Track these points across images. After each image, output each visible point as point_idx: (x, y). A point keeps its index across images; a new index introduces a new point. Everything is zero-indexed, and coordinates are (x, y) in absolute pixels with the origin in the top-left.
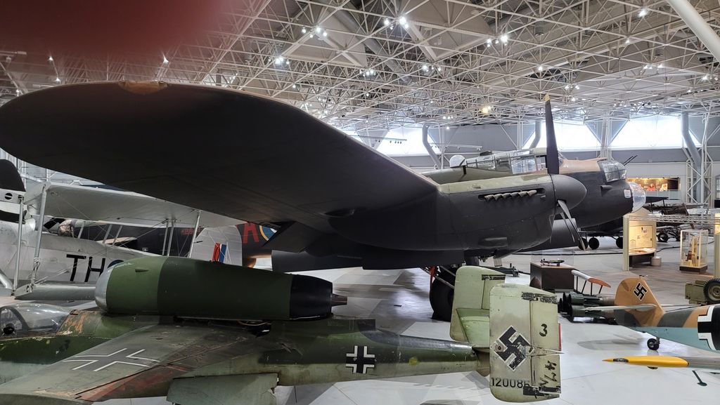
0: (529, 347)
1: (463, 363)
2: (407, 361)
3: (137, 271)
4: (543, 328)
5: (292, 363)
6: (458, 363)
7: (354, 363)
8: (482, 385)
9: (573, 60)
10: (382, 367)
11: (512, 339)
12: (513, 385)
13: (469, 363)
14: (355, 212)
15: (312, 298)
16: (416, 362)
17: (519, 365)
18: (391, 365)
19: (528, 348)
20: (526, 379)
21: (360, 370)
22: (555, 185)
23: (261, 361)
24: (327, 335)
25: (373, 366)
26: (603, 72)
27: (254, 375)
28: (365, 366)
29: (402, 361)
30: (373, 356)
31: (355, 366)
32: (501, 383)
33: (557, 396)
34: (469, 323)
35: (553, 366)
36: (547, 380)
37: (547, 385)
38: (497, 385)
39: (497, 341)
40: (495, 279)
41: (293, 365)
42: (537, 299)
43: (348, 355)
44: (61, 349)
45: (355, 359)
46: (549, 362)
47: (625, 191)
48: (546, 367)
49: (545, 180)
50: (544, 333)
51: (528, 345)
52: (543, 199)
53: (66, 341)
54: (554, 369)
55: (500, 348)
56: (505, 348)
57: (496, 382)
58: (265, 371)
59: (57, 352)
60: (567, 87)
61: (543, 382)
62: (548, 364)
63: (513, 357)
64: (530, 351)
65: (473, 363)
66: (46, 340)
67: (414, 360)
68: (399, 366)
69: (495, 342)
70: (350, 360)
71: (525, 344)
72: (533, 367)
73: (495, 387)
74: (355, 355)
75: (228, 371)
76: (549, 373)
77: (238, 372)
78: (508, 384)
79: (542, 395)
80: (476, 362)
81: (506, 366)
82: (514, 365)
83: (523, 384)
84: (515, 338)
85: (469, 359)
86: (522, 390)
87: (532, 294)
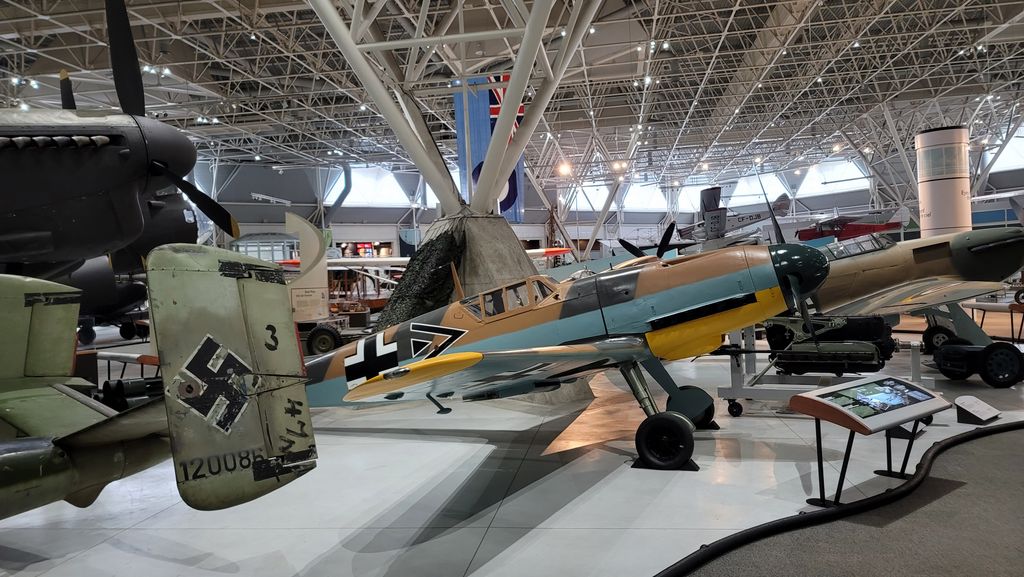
0: (252, 377)
1: (34, 483)
6: (21, 487)
11: (215, 365)
13: (51, 481)
17: (236, 420)
19: (249, 378)
20: (256, 444)
22: (146, 131)
32: (204, 470)
33: (313, 466)
34: (10, 404)
35: (297, 407)
36: (293, 438)
37: (294, 449)
38: (195, 477)
39: (182, 375)
40: (58, 301)
42: (250, 276)
46: (289, 401)
47: (185, 211)
48: (288, 411)
49: (121, 121)
50: (273, 343)
51: (249, 372)
52: (124, 157)
54: (299, 412)
55: (190, 389)
56: (202, 387)
57: (191, 472)
61: (285, 445)
62: (289, 406)
63: (221, 404)
64: (254, 385)
65: (60, 479)
69: (177, 377)
71: (242, 370)
72: (263, 416)
73: (192, 483)
76: (292, 423)
78: (218, 466)
79: (288, 470)
80: (69, 473)
81: (210, 428)
82: (226, 422)
83: (251, 457)
84: (221, 362)
85: (51, 469)
86: (250, 472)
87: (237, 265)
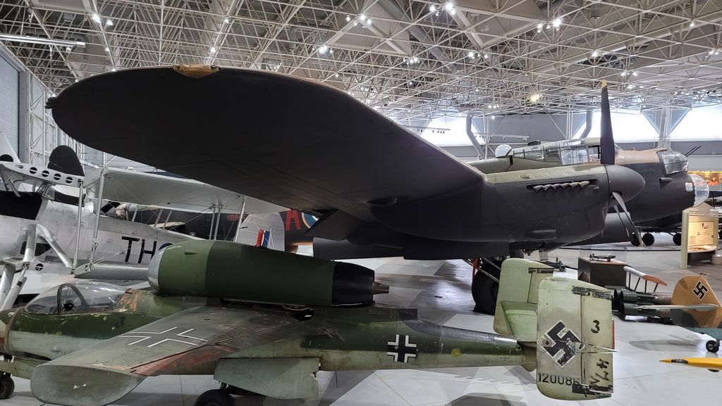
0: (580, 344)
1: (507, 356)
2: (449, 352)
3: (186, 254)
4: (595, 324)
5: (333, 349)
6: (502, 356)
7: (395, 351)
8: (526, 381)
9: (632, 45)
10: (423, 357)
11: (561, 335)
12: (561, 382)
13: (513, 357)
14: (398, 201)
15: (353, 285)
16: (458, 353)
17: (568, 362)
18: (433, 355)
19: (578, 344)
20: (576, 376)
21: (401, 359)
22: (610, 175)
23: (304, 345)
24: (368, 323)
25: (414, 355)
26: (664, 58)
27: (297, 358)
28: (407, 355)
29: (444, 352)
30: (415, 346)
31: (396, 355)
32: (548, 380)
33: (609, 396)
34: (514, 317)
35: (605, 364)
36: (598, 379)
37: (598, 384)
38: (544, 381)
39: (545, 336)
40: (543, 272)
41: (335, 351)
42: (589, 294)
43: (390, 343)
44: (117, 326)
45: (396, 348)
46: (600, 360)
47: (687, 184)
48: (598, 365)
49: (599, 170)
50: (596, 330)
51: (579, 341)
52: (596, 191)
53: (122, 318)
54: (606, 367)
55: (547, 343)
56: (553, 343)
57: (542, 378)
58: (307, 355)
59: (113, 328)
60: (623, 74)
61: (594, 381)
62: (600, 363)
63: (561, 353)
64: (580, 348)
65: (518, 358)
66: (104, 316)
67: (456, 352)
68: (441, 357)
69: (543, 337)
70: (392, 349)
71: (575, 340)
72: (583, 364)
73: (542, 383)
74: (397, 343)
75: (271, 354)
76: (601, 372)
77: (281, 355)
78: (556, 380)
79: (593, 393)
80: (521, 356)
81: (554, 362)
82: (563, 361)
83: (572, 381)
84: (565, 334)
85: (514, 353)
86: (571, 387)
87: (583, 288)
